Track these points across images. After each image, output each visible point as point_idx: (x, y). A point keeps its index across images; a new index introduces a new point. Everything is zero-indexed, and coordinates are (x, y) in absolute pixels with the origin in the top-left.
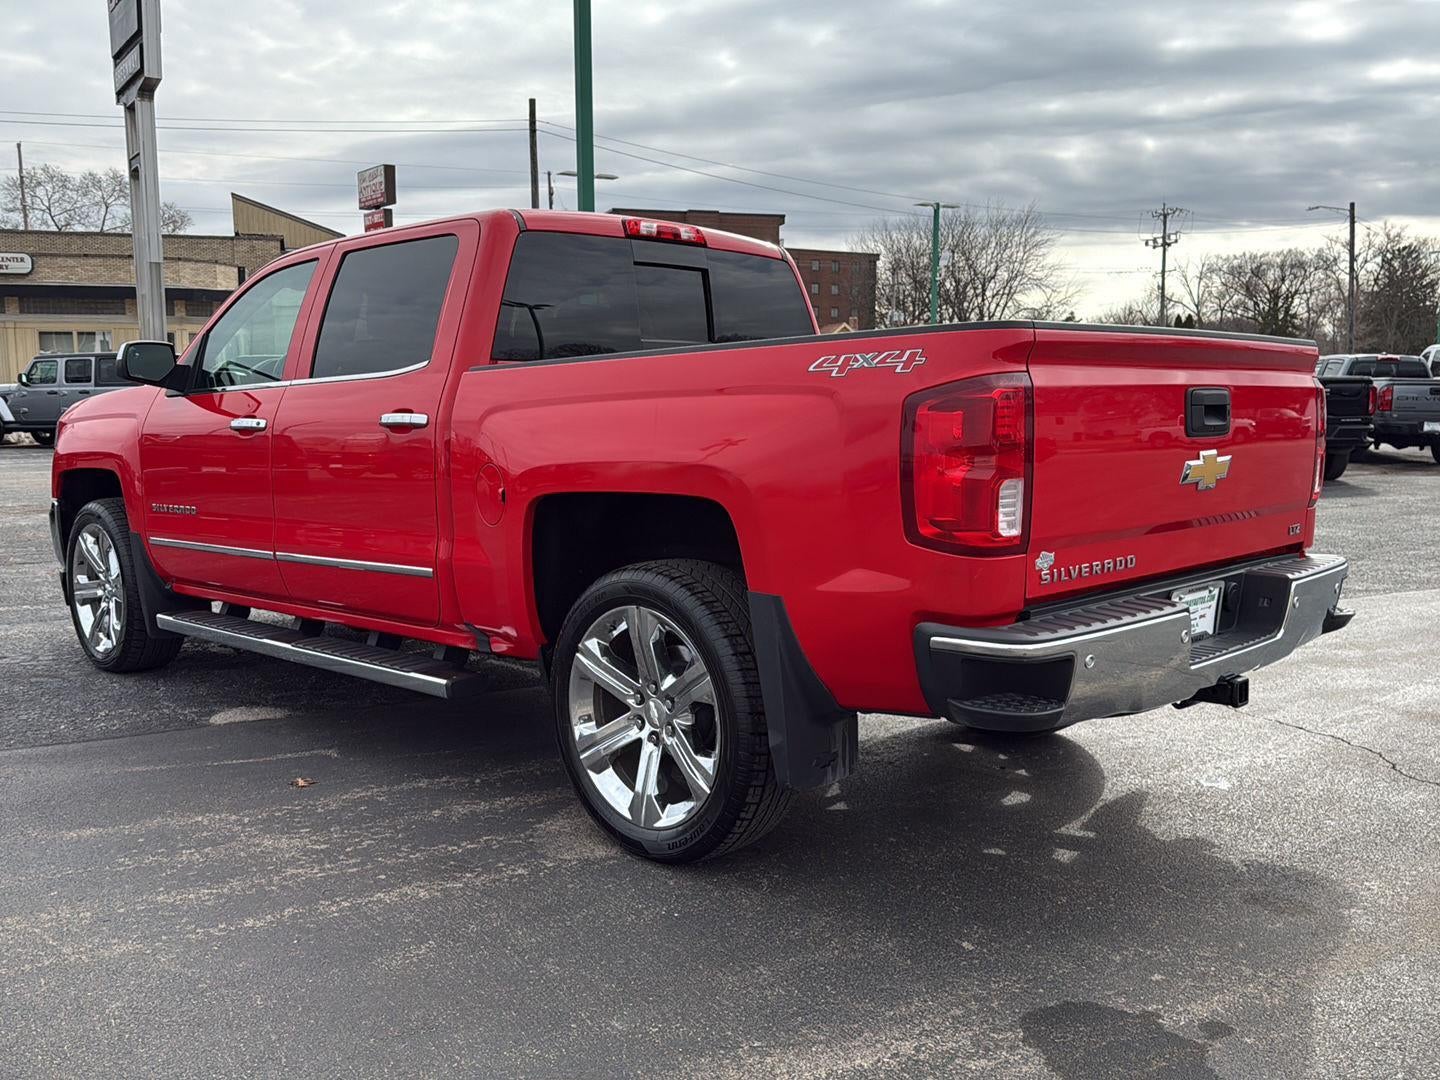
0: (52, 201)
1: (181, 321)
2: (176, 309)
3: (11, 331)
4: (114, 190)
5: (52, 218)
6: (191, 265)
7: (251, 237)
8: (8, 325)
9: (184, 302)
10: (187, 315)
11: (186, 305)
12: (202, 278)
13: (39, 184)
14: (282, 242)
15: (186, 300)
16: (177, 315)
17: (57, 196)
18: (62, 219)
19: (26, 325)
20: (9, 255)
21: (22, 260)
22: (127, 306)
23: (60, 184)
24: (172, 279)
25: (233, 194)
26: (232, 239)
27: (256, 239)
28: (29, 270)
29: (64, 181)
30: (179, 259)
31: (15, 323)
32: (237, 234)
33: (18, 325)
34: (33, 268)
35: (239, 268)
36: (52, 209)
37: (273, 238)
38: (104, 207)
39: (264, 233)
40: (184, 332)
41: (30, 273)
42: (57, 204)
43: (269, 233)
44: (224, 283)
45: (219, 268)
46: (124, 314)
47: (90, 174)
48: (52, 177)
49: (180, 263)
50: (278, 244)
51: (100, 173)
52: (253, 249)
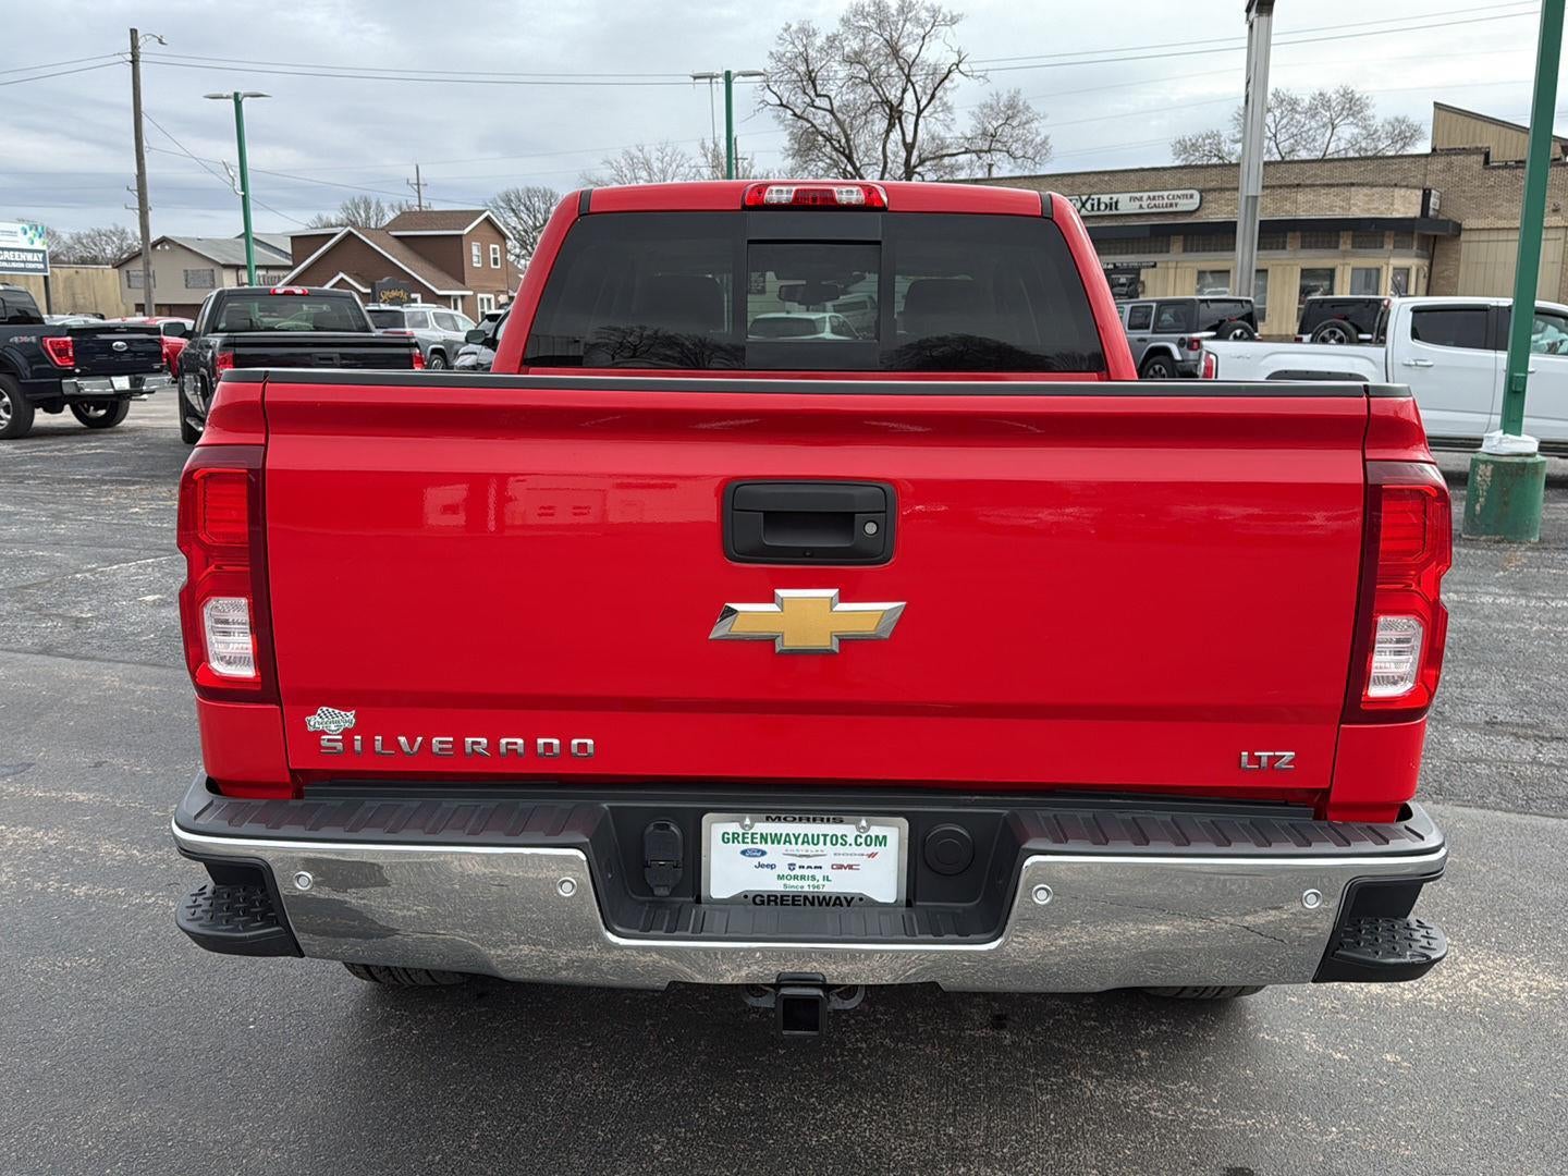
0: (1279, 127)
1: (1345, 255)
2: (1341, 241)
3: (1172, 272)
4: (1343, 109)
5: (1277, 145)
6: (1365, 190)
7: (1450, 152)
8: (1170, 265)
9: (1351, 233)
10: (1353, 247)
11: (1353, 237)
12: (1376, 205)
13: (1269, 110)
14: (1487, 155)
15: (1354, 231)
16: (1342, 247)
17: (1285, 121)
18: (1285, 146)
19: (1186, 264)
20: (1180, 193)
21: (1192, 196)
22: (1288, 240)
23: (1289, 108)
24: (1341, 207)
25: (1435, 104)
26: (1427, 156)
27: (1455, 154)
28: (1196, 206)
29: (1294, 103)
30: (1352, 185)
31: (1177, 262)
32: (1434, 150)
33: (1179, 265)
34: (1201, 203)
35: (1424, 191)
36: (1278, 136)
37: (1477, 151)
38: (1330, 128)
39: (1467, 146)
40: (1346, 267)
41: (1197, 210)
42: (1284, 130)
43: (1474, 145)
44: (1402, 210)
45: (1399, 192)
46: (1284, 248)
47: (1321, 94)
48: (1282, 101)
49: (1353, 189)
50: (1481, 158)
51: (1330, 93)
52: (1450, 165)
